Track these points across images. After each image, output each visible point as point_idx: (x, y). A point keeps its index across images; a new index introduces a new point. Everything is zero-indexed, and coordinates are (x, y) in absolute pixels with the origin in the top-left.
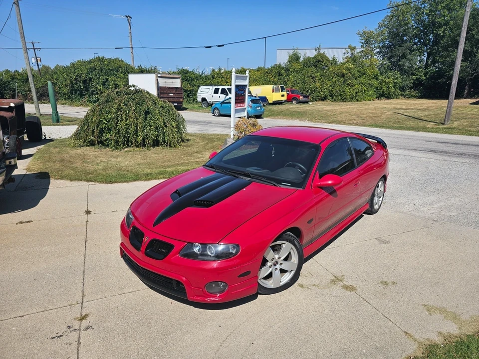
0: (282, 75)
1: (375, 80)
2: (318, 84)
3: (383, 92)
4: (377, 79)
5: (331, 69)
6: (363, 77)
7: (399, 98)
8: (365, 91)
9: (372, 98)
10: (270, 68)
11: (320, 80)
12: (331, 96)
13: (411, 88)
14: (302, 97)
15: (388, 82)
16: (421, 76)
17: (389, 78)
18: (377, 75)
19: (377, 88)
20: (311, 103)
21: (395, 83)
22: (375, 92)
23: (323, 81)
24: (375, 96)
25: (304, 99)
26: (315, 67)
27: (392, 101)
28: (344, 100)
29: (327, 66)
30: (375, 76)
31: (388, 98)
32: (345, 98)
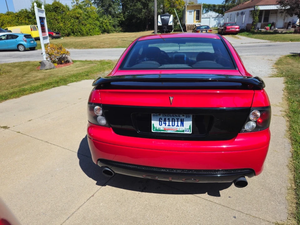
0: (30, 18)
1: (97, 21)
2: (61, 25)
3: (105, 29)
4: (98, 20)
5: (68, 14)
6: (90, 19)
7: (113, 33)
8: (93, 28)
9: (99, 33)
10: (18, 12)
11: (62, 21)
12: (73, 32)
13: (118, 26)
14: (55, 34)
15: (106, 23)
16: (122, 18)
17: (105, 20)
18: (98, 18)
19: (100, 26)
20: (62, 38)
21: (110, 23)
22: (99, 29)
23: (64, 22)
24: (100, 32)
25: (57, 35)
26: (56, 12)
27: (111, 34)
28: (83, 35)
29: (64, 11)
30: (97, 19)
31: (108, 32)
32: (83, 34)
